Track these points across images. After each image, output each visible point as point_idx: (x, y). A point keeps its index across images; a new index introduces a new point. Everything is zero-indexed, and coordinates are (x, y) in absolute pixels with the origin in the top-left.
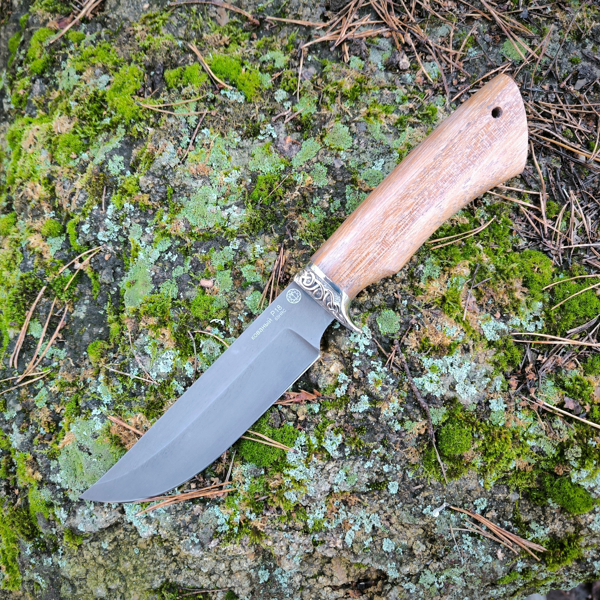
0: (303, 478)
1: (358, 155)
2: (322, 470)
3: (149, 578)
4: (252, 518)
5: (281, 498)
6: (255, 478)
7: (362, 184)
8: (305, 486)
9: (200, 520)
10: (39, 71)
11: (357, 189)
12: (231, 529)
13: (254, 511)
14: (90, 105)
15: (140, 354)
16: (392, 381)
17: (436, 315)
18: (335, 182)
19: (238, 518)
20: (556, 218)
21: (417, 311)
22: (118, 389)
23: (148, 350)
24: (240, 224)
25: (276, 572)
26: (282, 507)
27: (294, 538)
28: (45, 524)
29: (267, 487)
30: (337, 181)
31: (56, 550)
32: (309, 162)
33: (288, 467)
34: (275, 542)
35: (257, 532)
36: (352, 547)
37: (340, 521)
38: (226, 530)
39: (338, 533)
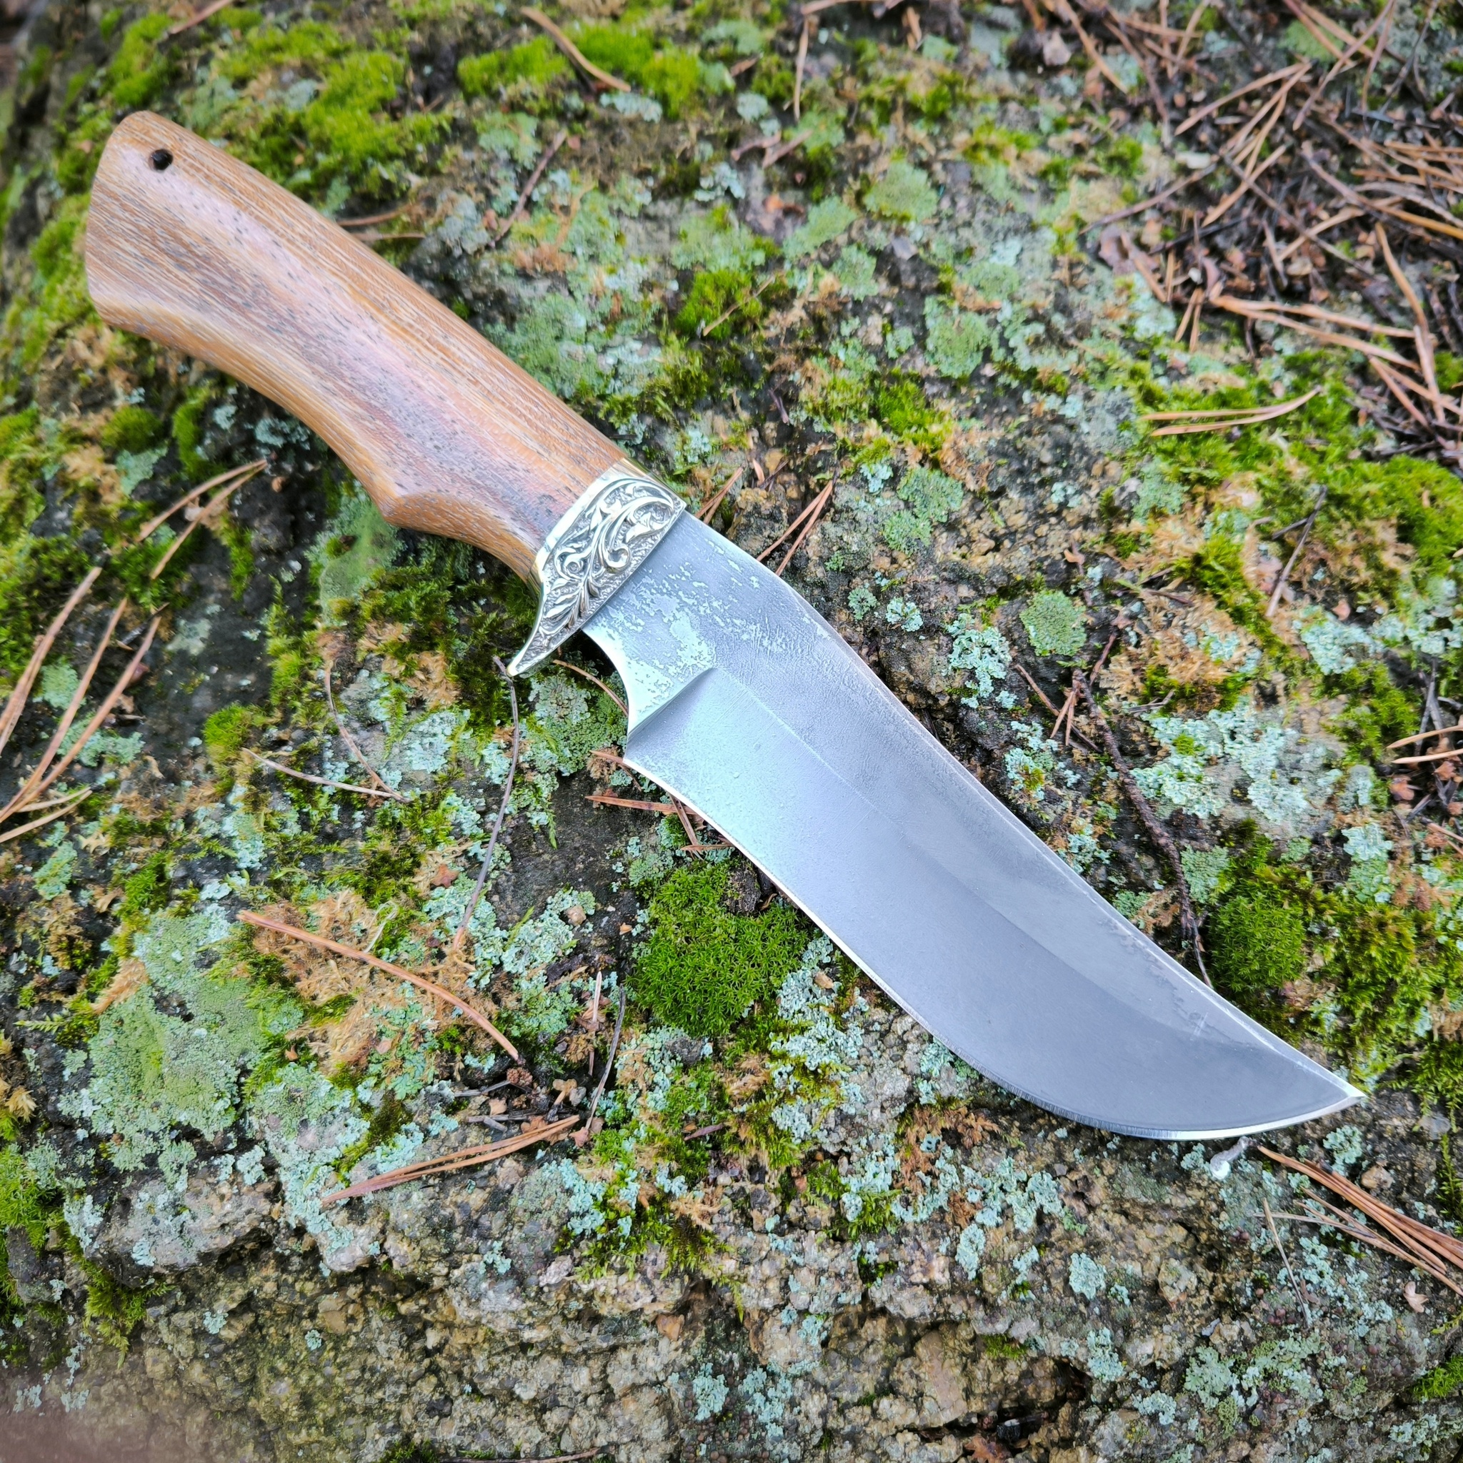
0: (826, 1060)
1: (954, 231)
2: (883, 1035)
3: (348, 1434)
4: (675, 1189)
5: (765, 1127)
6: (685, 1070)
7: (965, 294)
8: (831, 1084)
9: (516, 1201)
10: (136, 97)
11: (955, 305)
12: (611, 1224)
13: (680, 1171)
14: (263, 144)
15: (356, 725)
16: (1072, 778)
17: (1183, 604)
18: (896, 290)
19: (631, 1193)
21: (1129, 596)
22: (284, 825)
23: (379, 711)
24: (647, 382)
25: (748, 1385)
26: (765, 1160)
27: (801, 1252)
28: (31, 1270)
29: (720, 1098)
30: (902, 289)
31: (57, 1363)
32: (826, 246)
33: (783, 1030)
34: (745, 1263)
35: (689, 1234)
36: (979, 1276)
37: (942, 1200)
38: (596, 1226)
39: (934, 1235)
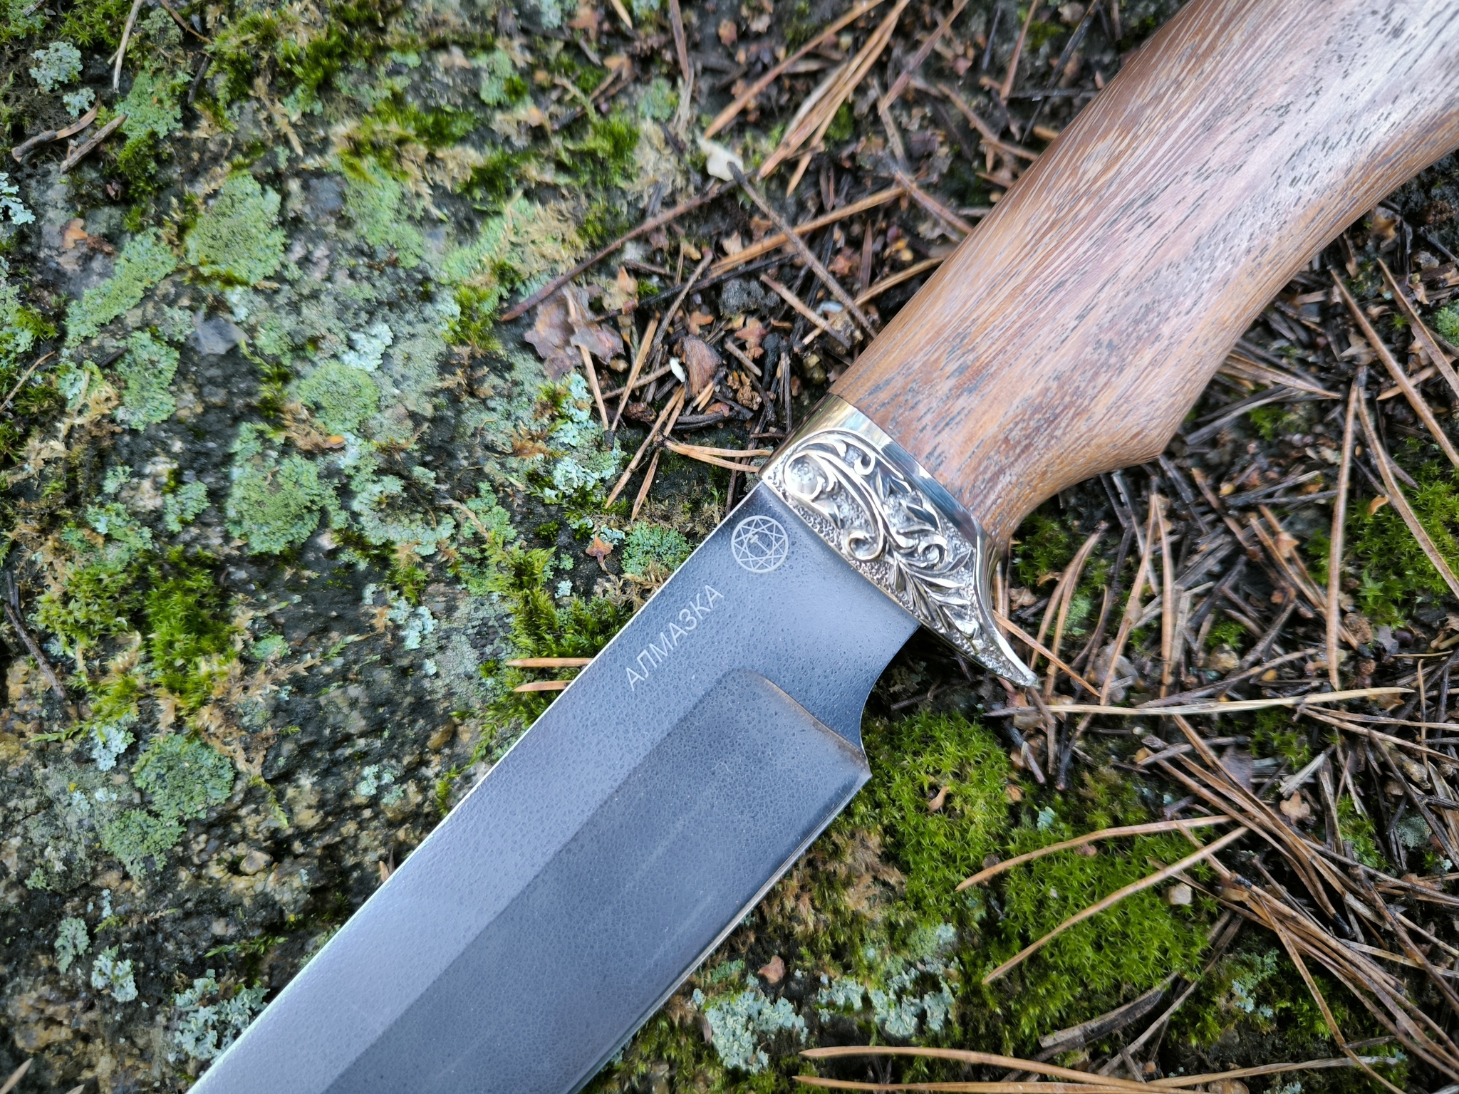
1: (295, 307)
7: (297, 420)
11: (279, 438)
18: (199, 410)
20: (1053, 584)
30: (208, 408)
32: (115, 325)
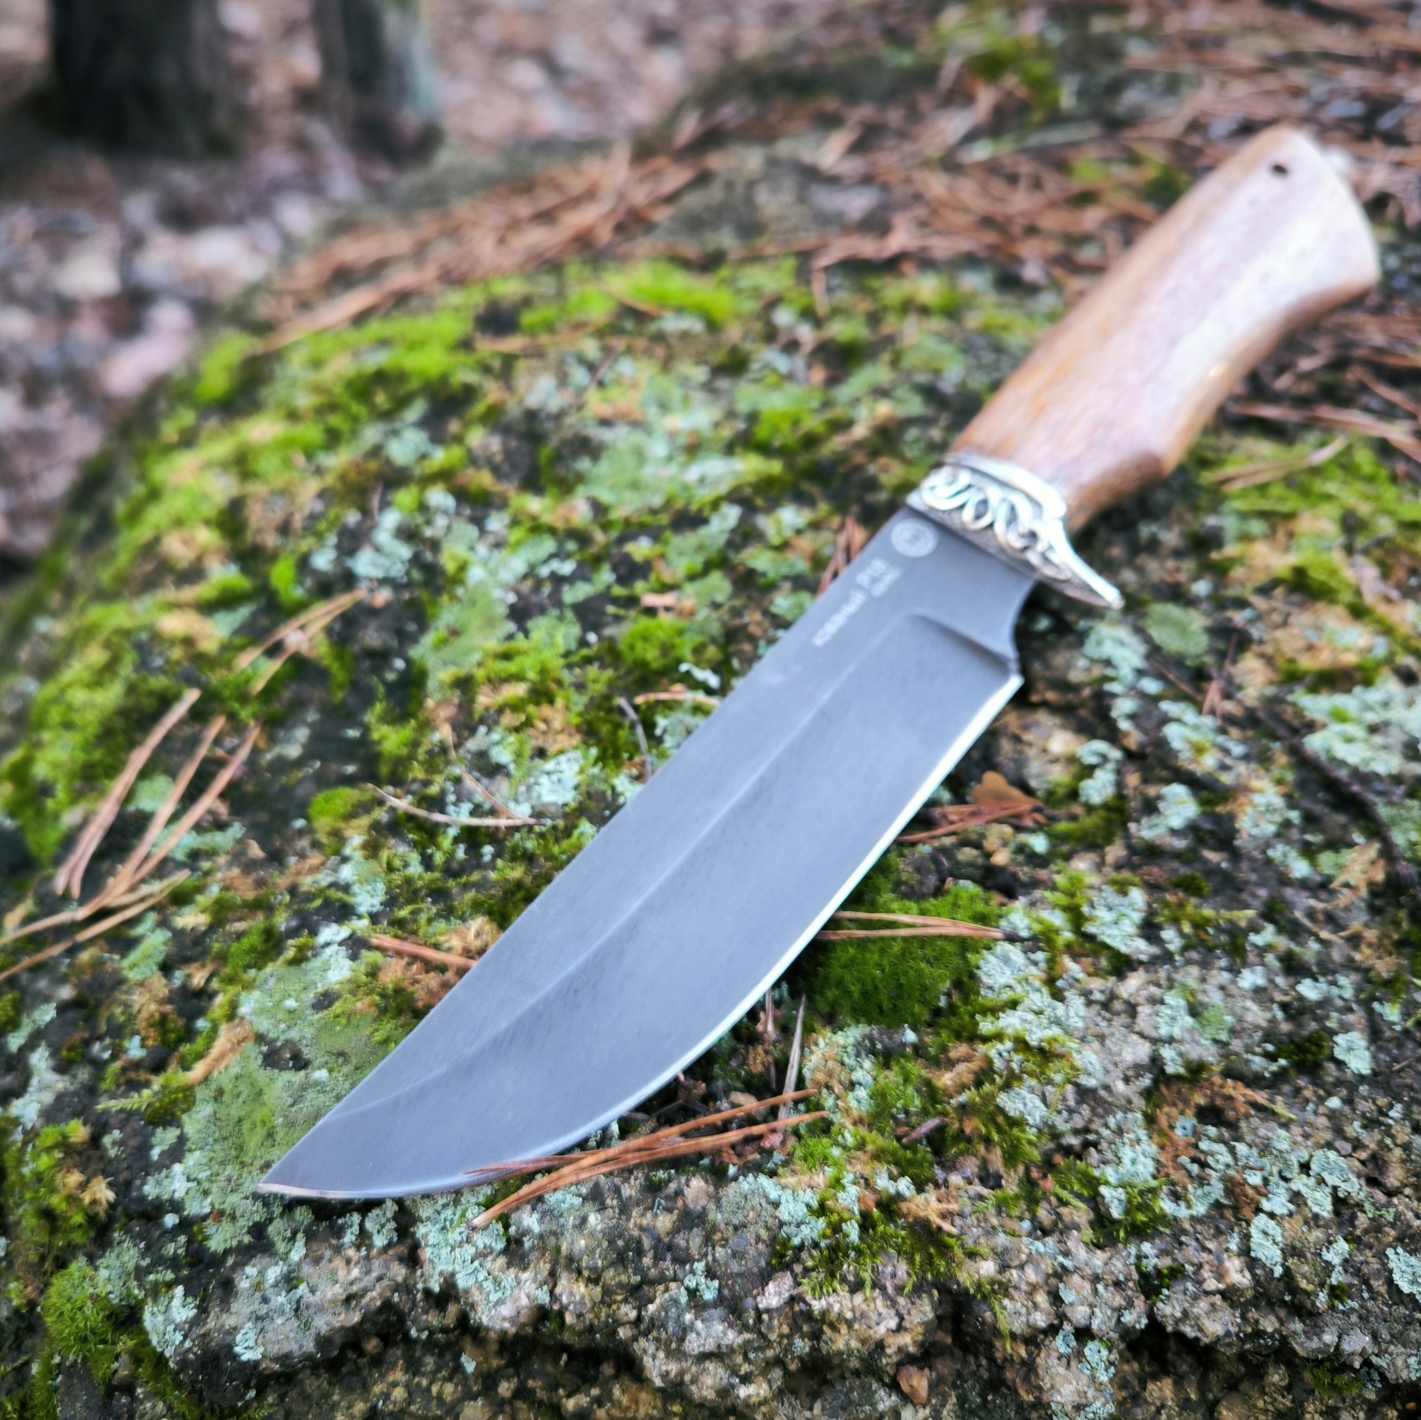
0: (1049, 1033)
2: (1105, 1006)
4: (902, 1192)
5: (993, 1116)
6: (886, 1063)
8: (1060, 1056)
12: (835, 1230)
13: (902, 1175)
15: (478, 773)
19: (851, 1198)
21: (1242, 604)
22: (407, 865)
23: (502, 755)
24: (733, 483)
27: (1068, 1255)
29: (932, 1093)
33: (990, 1010)
34: (1004, 1267)
35: (930, 1238)
36: (1287, 1271)
37: (1217, 1190)
38: (815, 1235)
39: (1219, 1232)
